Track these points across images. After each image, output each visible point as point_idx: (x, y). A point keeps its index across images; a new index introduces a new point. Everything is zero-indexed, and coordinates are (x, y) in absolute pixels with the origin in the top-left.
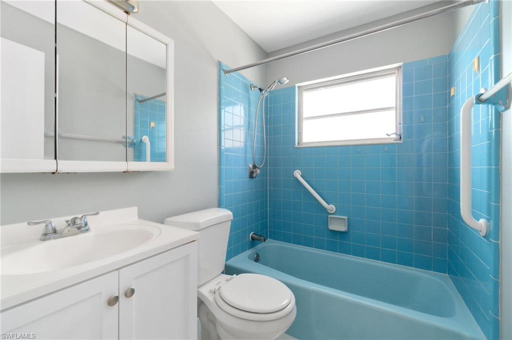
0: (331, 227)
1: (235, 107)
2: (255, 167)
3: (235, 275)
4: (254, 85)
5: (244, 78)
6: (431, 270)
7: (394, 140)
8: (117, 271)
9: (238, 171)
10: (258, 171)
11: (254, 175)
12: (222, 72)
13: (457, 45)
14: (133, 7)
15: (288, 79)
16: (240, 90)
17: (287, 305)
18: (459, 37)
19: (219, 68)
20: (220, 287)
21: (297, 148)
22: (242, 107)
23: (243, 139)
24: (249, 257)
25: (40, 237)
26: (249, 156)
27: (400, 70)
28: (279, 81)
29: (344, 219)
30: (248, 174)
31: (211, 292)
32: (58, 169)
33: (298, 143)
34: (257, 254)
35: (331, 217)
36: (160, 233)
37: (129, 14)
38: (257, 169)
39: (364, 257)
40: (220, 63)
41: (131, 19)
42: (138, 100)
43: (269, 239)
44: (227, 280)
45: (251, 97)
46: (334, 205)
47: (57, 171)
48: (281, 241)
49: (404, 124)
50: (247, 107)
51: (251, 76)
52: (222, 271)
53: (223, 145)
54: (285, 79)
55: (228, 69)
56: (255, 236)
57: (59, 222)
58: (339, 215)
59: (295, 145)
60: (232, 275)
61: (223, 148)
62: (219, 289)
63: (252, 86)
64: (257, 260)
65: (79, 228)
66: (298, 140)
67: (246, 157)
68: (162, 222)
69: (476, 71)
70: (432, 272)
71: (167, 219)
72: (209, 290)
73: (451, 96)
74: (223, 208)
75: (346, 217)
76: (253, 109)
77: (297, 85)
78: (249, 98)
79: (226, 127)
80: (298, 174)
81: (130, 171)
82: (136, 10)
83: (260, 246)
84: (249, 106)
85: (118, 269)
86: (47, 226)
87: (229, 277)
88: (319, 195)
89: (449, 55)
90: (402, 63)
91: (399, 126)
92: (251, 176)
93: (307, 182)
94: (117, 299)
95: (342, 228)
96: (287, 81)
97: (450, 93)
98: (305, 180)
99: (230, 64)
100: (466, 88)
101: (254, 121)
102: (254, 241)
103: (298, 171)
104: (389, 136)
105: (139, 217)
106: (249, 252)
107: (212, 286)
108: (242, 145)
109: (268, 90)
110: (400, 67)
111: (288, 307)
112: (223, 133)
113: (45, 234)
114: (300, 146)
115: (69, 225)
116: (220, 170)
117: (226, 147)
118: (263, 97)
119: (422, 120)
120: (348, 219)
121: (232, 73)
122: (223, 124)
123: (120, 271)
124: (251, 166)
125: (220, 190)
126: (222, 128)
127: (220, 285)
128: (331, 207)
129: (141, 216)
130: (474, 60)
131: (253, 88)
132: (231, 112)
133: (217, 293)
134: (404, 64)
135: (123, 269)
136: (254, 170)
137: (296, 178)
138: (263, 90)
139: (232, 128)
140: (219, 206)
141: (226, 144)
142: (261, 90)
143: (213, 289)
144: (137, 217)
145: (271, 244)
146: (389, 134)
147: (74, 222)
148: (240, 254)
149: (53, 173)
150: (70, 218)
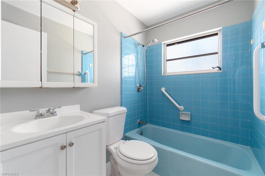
0: (181, 118)
1: (130, 56)
2: (140, 86)
3: (128, 140)
4: (140, 43)
5: (134, 40)
6: (239, 144)
7: (217, 71)
8: (66, 134)
9: (131, 88)
10: (142, 88)
11: (140, 90)
12: (123, 38)
13: (254, 16)
14: (78, 8)
15: (157, 40)
16: (132, 47)
17: (153, 156)
18: (255, 10)
19: (121, 36)
20: (119, 146)
21: (163, 76)
22: (134, 55)
23: (134, 72)
24: (137, 132)
25: (35, 117)
26: (137, 80)
27: (220, 32)
28: (153, 41)
29: (188, 114)
30: (136, 90)
31: (115, 148)
32: (42, 86)
33: (164, 73)
34: (142, 131)
35: (181, 113)
36: (89, 117)
37: (75, 11)
38: (141, 87)
39: (200, 135)
40: (121, 33)
41: (76, 14)
42: (83, 53)
43: (148, 124)
44: (124, 143)
45: (138, 50)
46: (183, 106)
47: (42, 87)
48: (154, 125)
49: (223, 61)
50: (136, 55)
51: (138, 39)
52: (121, 138)
53: (123, 74)
54: (156, 39)
55: (125, 36)
56: (140, 121)
57: (43, 111)
58: (186, 112)
59: (162, 74)
60: (126, 140)
61: (123, 76)
62: (119, 147)
63: (139, 44)
64: (141, 134)
65: (52, 114)
66: (164, 72)
67: (135, 81)
68: (91, 112)
69: (264, 29)
70: (240, 145)
71: (94, 111)
72: (114, 147)
73: (251, 44)
74: (123, 106)
75: (189, 113)
76: (139, 56)
77: (163, 43)
78: (137, 51)
79: (125, 66)
80: (163, 90)
81: (76, 87)
82: (79, 9)
83: (143, 127)
84: (137, 54)
85: (66, 133)
86: (37, 112)
87: (124, 141)
88: (175, 101)
89: (250, 21)
90: (222, 27)
91: (220, 63)
92: (138, 90)
93: (168, 94)
94: (65, 147)
95: (188, 119)
96: (157, 41)
97: (250, 42)
98: (167, 93)
99: (126, 33)
100: (259, 39)
101: (140, 62)
102: (140, 125)
103: (163, 88)
104: (214, 68)
105: (81, 110)
106: (137, 130)
107: (116, 145)
108: (134, 75)
109: (147, 46)
110: (221, 30)
111: (153, 158)
112: (123, 69)
113: (37, 116)
114: (165, 75)
115: (47, 112)
116: (121, 87)
117: (125, 76)
118: (145, 50)
119: (234, 59)
120: (191, 114)
121: (128, 38)
122: (123, 64)
123: (67, 134)
124: (138, 85)
125: (121, 97)
126: (123, 67)
127: (120, 145)
128: (181, 108)
129: (82, 109)
130: (263, 23)
131: (139, 45)
132: (128, 58)
133: (118, 149)
134: (223, 28)
135: (68, 133)
136: (140, 88)
137: (162, 92)
138: (144, 46)
139: (129, 66)
140: (121, 105)
141: (125, 74)
142: (143, 46)
143: (116, 147)
144: (80, 110)
145: (149, 126)
146: (214, 67)
147: (49, 111)
148: (132, 131)
149: (40, 88)
150: (47, 109)
